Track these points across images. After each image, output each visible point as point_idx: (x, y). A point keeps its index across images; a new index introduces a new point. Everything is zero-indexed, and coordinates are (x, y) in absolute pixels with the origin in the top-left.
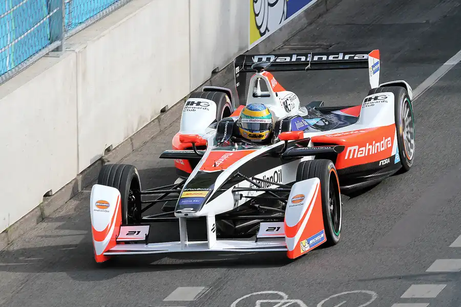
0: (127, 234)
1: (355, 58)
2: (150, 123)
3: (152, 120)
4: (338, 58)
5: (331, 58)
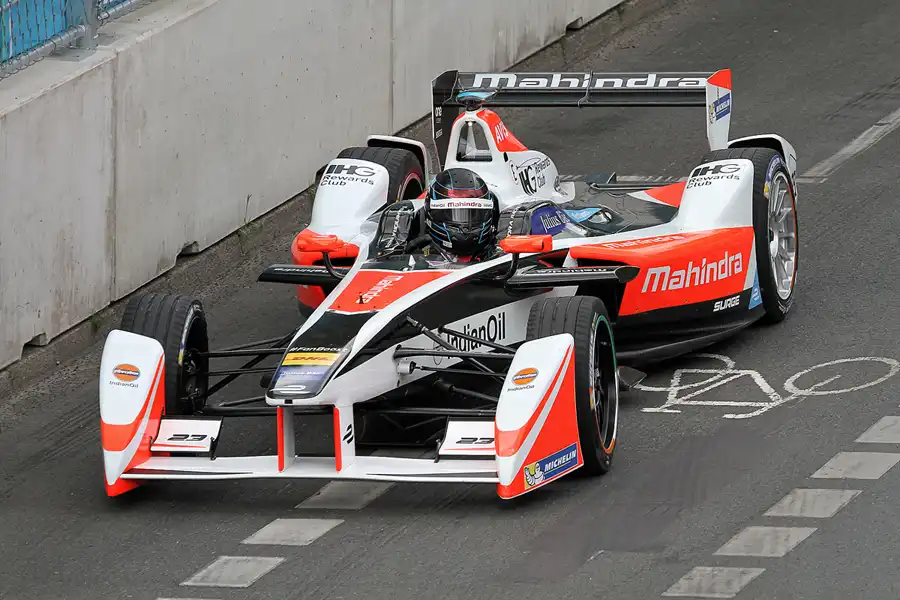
2: (544, 49)
3: (548, 43)
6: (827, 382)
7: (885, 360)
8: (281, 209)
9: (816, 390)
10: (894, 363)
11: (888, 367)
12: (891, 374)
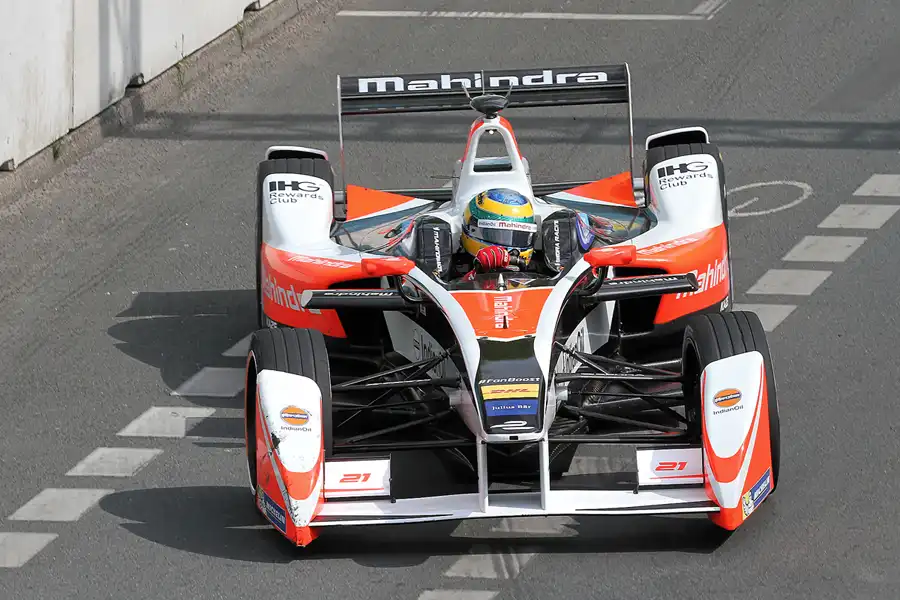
0: (342, 481)
1: (580, 80)
4: (542, 80)
5: (527, 81)
6: (746, 204)
7: (796, 184)
8: (214, 43)
9: (737, 211)
10: (806, 187)
11: (800, 191)
12: (805, 197)
